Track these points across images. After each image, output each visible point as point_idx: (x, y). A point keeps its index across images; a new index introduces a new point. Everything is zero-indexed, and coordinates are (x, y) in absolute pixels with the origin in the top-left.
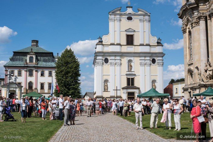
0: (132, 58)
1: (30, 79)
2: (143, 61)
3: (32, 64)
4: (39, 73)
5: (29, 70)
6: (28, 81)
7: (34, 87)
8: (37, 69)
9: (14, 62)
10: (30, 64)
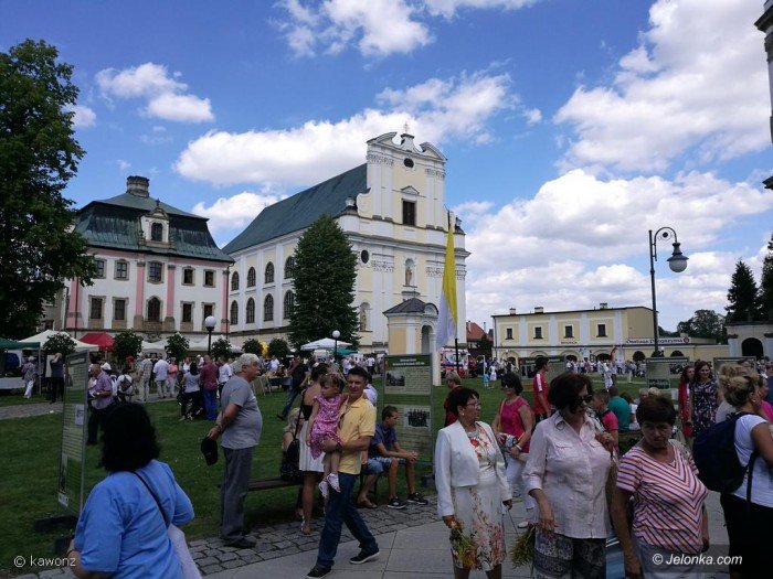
0: (413, 256)
1: (152, 290)
2: (433, 266)
3: (160, 246)
4: (179, 275)
5: (151, 263)
6: (148, 296)
7: (164, 314)
8: (175, 261)
9: (100, 234)
10: (154, 245)
